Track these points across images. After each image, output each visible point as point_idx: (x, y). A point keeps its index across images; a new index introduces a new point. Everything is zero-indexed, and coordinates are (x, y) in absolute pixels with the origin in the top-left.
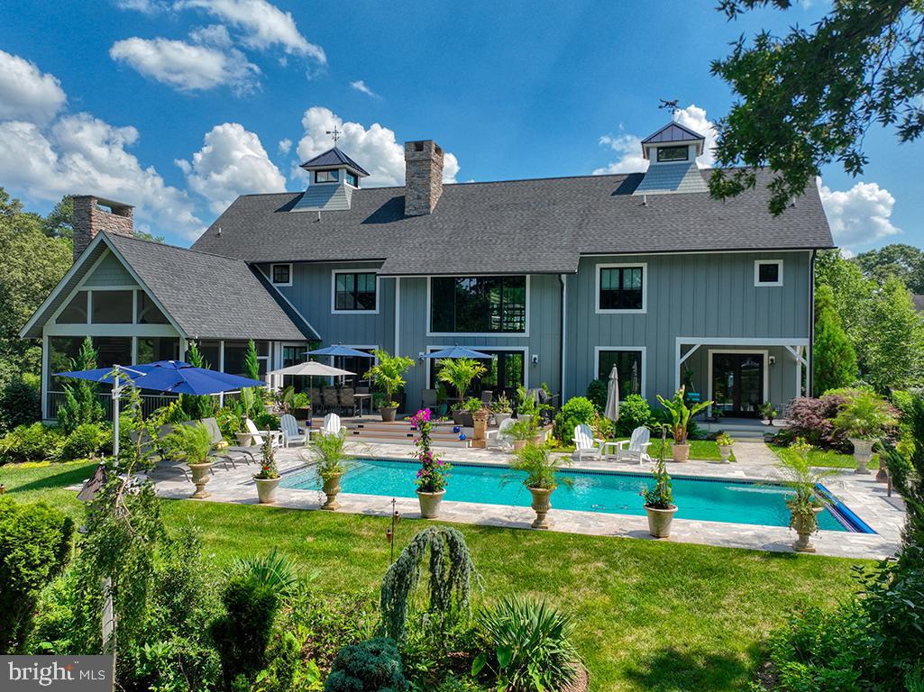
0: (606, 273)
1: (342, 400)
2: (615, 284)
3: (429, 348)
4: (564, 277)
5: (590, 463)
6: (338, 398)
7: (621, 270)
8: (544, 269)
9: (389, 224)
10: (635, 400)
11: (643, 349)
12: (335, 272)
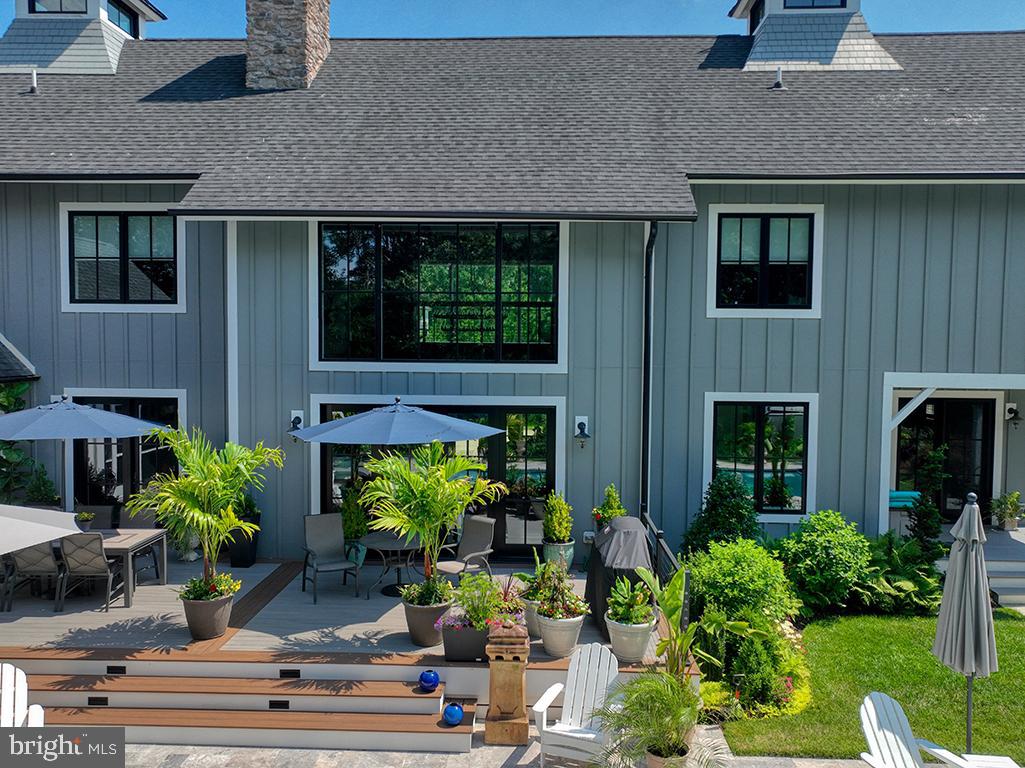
0: (730, 226)
2: (751, 254)
3: (317, 400)
7: (765, 219)
8: (611, 206)
11: (813, 399)
12: (65, 208)
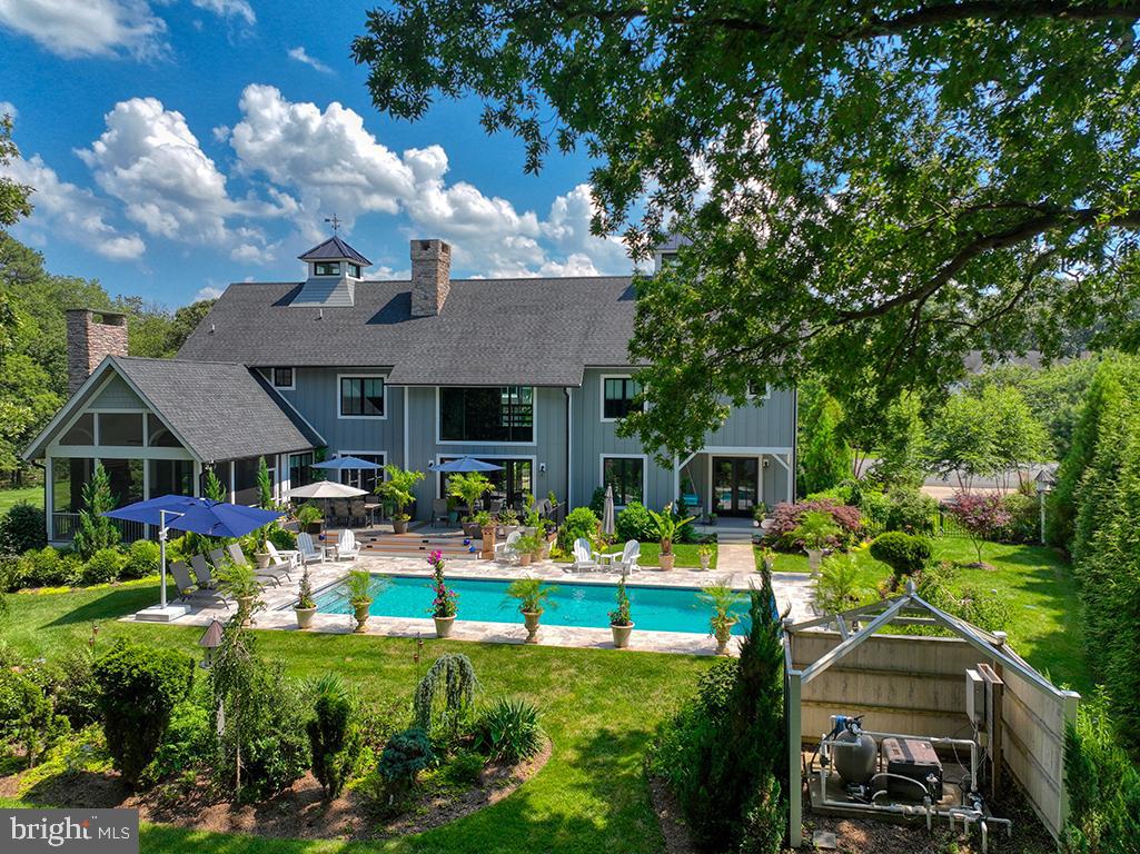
0: (610, 383)
1: (354, 512)
2: (619, 395)
3: (439, 456)
4: (569, 390)
5: (587, 574)
6: (350, 509)
7: (624, 380)
8: (549, 382)
9: (396, 325)
10: (635, 508)
11: (645, 457)
12: (339, 377)
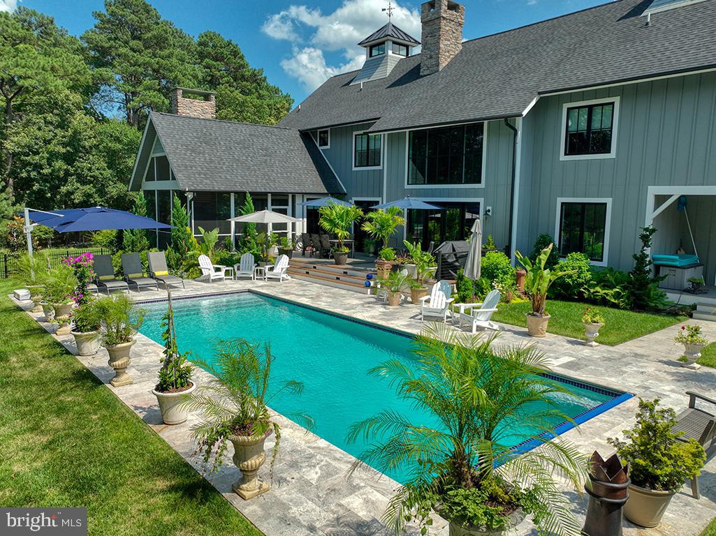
0: (573, 114)
2: (583, 126)
4: (519, 122)
7: (591, 108)
8: (493, 114)
11: (609, 201)
12: (355, 133)
